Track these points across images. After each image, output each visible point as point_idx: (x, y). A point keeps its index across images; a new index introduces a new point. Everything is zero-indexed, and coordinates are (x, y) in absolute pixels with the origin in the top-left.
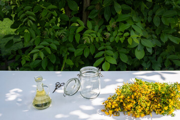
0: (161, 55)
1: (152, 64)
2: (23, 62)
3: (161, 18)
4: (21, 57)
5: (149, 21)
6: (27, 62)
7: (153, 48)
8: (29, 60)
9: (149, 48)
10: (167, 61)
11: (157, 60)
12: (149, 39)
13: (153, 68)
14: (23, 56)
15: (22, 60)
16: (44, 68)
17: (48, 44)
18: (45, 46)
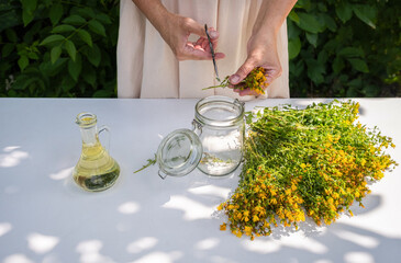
0: (325, 46)
1: (306, 67)
2: (23, 63)
4: (15, 50)
6: (31, 61)
7: (319, 33)
8: (36, 58)
9: (310, 33)
10: (337, 60)
11: (316, 58)
12: (311, 12)
13: (309, 75)
14: (19, 46)
15: (19, 57)
16: (76, 79)
17: (84, 20)
18: (77, 27)
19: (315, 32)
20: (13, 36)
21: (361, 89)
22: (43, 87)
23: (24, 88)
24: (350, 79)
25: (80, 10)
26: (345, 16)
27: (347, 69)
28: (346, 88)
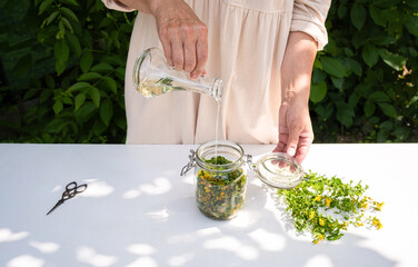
0: (356, 89)
1: (335, 109)
2: (58, 108)
3: (367, 8)
4: (52, 95)
5: (341, 15)
6: (66, 106)
7: (345, 78)
8: (70, 102)
9: (336, 78)
10: (368, 103)
11: (347, 101)
12: (337, 57)
13: (338, 118)
14: (55, 91)
15: (54, 102)
16: (107, 123)
17: (111, 68)
18: (103, 74)
19: (341, 76)
20: (51, 82)
21: (392, 131)
22: (76, 130)
23: (57, 131)
24: (381, 121)
25: (109, 58)
26: (371, 61)
27: (378, 112)
28: (377, 130)
